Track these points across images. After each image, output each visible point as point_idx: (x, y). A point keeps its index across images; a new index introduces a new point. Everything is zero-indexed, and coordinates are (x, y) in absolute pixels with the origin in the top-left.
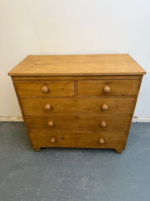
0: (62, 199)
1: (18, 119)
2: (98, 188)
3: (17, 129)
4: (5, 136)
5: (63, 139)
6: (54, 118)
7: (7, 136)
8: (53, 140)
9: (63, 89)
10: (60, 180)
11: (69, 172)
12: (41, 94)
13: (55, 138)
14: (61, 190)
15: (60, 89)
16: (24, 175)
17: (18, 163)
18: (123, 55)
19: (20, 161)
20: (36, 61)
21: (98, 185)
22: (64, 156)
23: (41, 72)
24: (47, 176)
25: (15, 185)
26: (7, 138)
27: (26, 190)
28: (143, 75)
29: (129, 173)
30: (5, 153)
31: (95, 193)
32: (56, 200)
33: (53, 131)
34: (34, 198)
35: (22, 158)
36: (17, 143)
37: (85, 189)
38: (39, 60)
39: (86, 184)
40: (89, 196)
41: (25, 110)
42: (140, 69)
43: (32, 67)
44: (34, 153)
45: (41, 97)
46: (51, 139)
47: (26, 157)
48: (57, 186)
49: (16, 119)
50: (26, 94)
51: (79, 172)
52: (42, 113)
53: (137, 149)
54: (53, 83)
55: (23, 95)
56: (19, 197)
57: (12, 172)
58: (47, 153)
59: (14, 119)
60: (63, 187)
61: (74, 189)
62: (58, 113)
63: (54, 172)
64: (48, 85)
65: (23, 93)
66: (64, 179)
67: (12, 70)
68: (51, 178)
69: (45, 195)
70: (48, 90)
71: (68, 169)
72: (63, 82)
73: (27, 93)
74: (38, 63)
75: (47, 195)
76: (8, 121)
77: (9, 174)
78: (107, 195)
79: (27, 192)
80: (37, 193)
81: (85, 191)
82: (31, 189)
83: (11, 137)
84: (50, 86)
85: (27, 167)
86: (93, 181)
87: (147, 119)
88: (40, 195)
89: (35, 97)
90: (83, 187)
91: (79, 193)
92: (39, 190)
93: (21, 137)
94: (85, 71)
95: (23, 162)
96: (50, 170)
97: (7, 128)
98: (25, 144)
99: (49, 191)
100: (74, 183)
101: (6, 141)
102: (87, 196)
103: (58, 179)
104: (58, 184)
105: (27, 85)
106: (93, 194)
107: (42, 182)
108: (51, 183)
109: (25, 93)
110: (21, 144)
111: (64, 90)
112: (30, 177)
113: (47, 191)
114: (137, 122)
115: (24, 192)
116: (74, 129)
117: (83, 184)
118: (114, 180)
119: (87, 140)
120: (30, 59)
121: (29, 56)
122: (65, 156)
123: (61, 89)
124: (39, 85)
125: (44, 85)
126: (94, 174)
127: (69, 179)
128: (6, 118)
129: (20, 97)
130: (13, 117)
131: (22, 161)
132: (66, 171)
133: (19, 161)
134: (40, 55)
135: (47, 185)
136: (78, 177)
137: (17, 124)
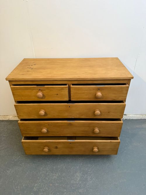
0: (58, 193)
1: (14, 118)
2: (91, 182)
3: (14, 128)
4: (1, 135)
5: (56, 148)
6: (47, 124)
7: (4, 134)
8: (46, 150)
10: (56, 176)
11: (64, 168)
12: (36, 99)
13: (48, 147)
14: (57, 185)
16: (22, 172)
17: (16, 160)
18: (113, 59)
20: (32, 65)
21: (91, 179)
23: (37, 77)
24: (44, 172)
25: (14, 181)
26: (4, 137)
27: (24, 186)
28: (131, 80)
29: (119, 167)
30: (3, 151)
31: (88, 187)
32: (52, 194)
34: (32, 193)
36: (14, 141)
37: (79, 182)
38: (34, 64)
39: (79, 178)
40: (82, 189)
42: (128, 74)
43: (28, 71)
46: (44, 149)
47: (23, 155)
48: (53, 181)
49: (12, 117)
51: (73, 167)
53: (127, 145)
54: (48, 89)
56: (18, 192)
57: (10, 169)
59: (10, 117)
60: (59, 182)
61: (69, 183)
63: (50, 168)
64: (43, 91)
66: (60, 174)
67: (9, 75)
68: (48, 174)
69: (42, 190)
70: (43, 95)
71: (63, 165)
74: (34, 67)
75: (44, 190)
76: (4, 120)
77: (7, 171)
78: (99, 188)
79: (25, 188)
80: (35, 188)
81: (79, 185)
82: (29, 185)
83: (8, 135)
85: (24, 164)
86: (86, 176)
87: (135, 116)
88: (37, 190)
90: (77, 181)
91: (74, 187)
92: (36, 185)
93: (17, 135)
94: (78, 76)
96: (46, 166)
97: (4, 127)
99: (46, 186)
100: (69, 178)
101: (3, 139)
102: (81, 190)
103: (54, 174)
104: (54, 179)
105: (22, 91)
106: (86, 188)
107: (38, 178)
108: (47, 178)
109: (20, 98)
110: (18, 142)
111: (58, 95)
112: (27, 173)
113: (44, 186)
114: (126, 119)
115: (22, 187)
117: (77, 179)
118: (106, 174)
120: (26, 63)
121: (25, 60)
123: (55, 94)
124: (34, 91)
125: (39, 91)
126: (87, 169)
127: (64, 174)
128: (3, 117)
130: (9, 116)
131: (19, 158)
132: (61, 167)
133: (17, 158)
134: (35, 58)
135: (44, 180)
136: (72, 172)
137: (13, 123)
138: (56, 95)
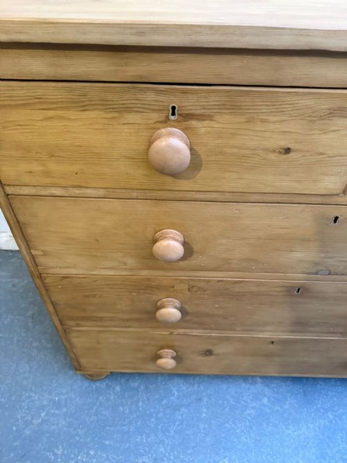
5: (208, 353)
6: (186, 287)
9: (288, 151)
12: (138, 175)
13: (174, 350)
15: (266, 150)
17: (27, 432)
19: (35, 422)
22: (200, 400)
33: (171, 330)
35: (43, 408)
36: (18, 341)
41: (45, 254)
44: (86, 383)
45: (135, 194)
47: (58, 405)
49: (8, 241)
50: (47, 174)
52: (131, 270)
54: (234, 108)
55: (26, 179)
58: (136, 384)
62: (214, 270)
64: (194, 123)
65: (23, 167)
72: (309, 102)
73: (53, 166)
84: (201, 127)
85: (63, 454)
89: (101, 193)
95: (45, 427)
98: (49, 346)
105: (51, 113)
109: (36, 167)
110: (35, 344)
111: (292, 155)
116: (269, 328)
119: (306, 359)
122: (205, 399)
124: (131, 118)
125: (166, 122)
129: (9, 190)
131: (43, 421)
133: (31, 423)
137: (12, 261)
138: (272, 156)
